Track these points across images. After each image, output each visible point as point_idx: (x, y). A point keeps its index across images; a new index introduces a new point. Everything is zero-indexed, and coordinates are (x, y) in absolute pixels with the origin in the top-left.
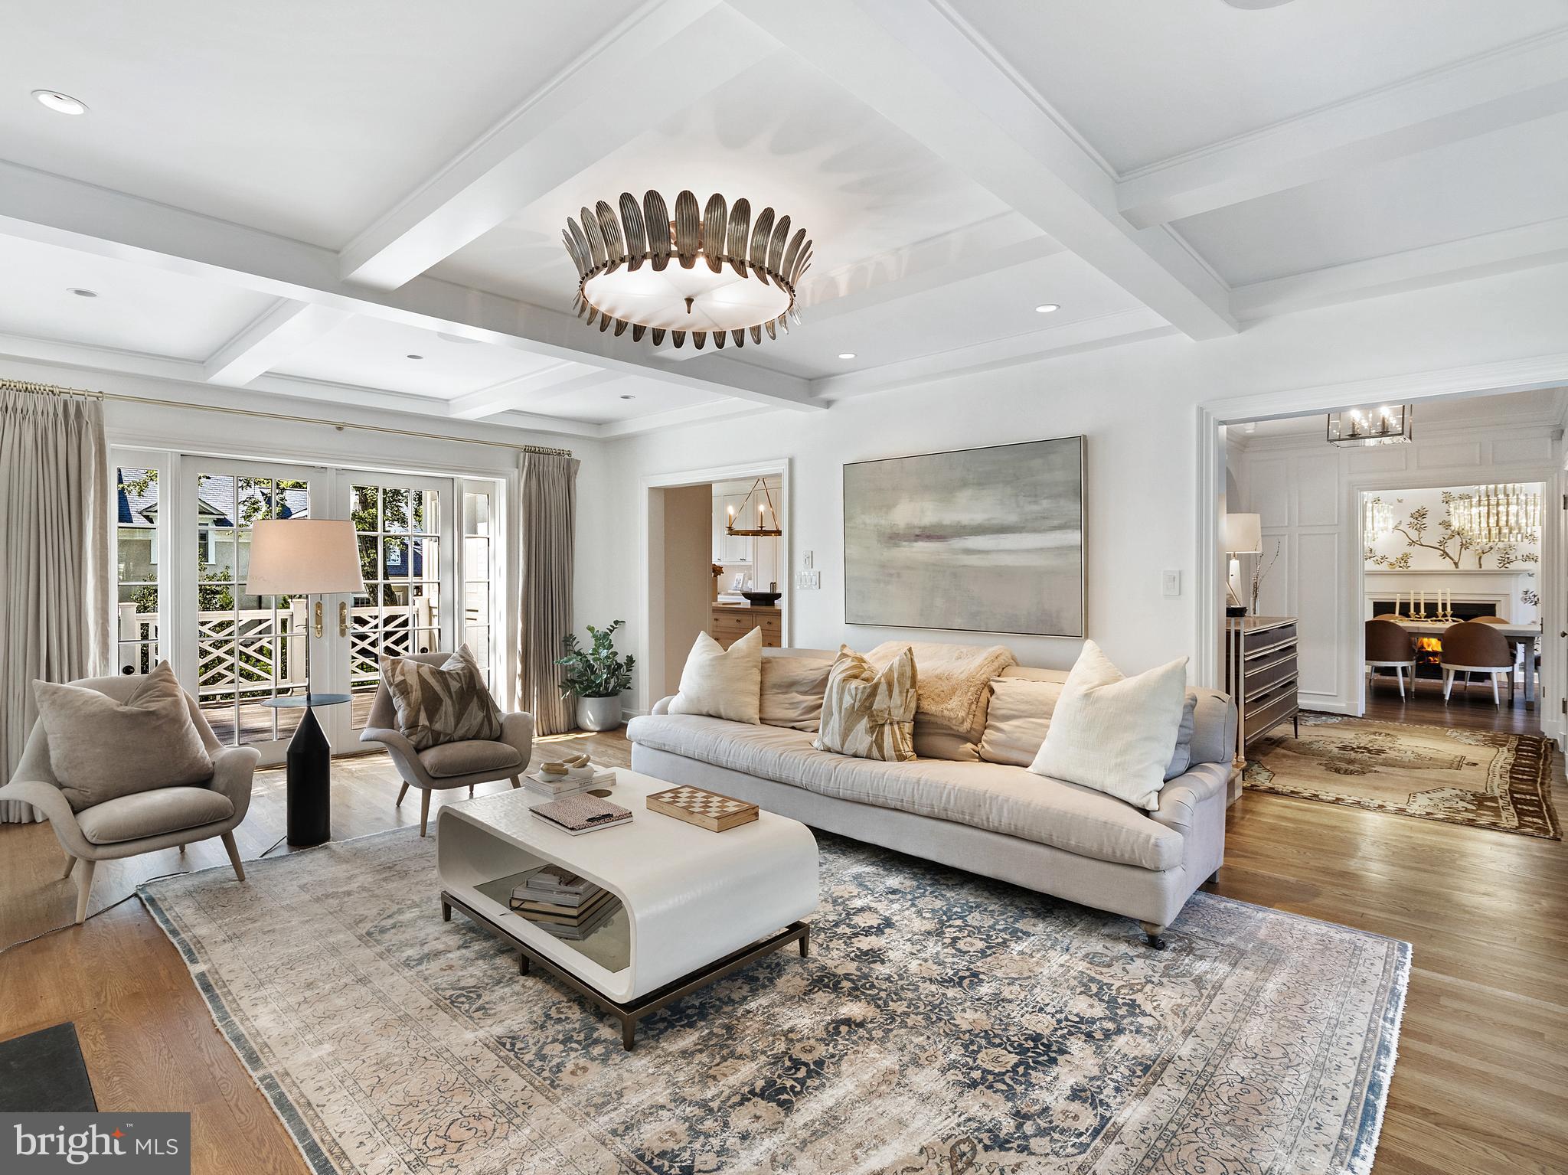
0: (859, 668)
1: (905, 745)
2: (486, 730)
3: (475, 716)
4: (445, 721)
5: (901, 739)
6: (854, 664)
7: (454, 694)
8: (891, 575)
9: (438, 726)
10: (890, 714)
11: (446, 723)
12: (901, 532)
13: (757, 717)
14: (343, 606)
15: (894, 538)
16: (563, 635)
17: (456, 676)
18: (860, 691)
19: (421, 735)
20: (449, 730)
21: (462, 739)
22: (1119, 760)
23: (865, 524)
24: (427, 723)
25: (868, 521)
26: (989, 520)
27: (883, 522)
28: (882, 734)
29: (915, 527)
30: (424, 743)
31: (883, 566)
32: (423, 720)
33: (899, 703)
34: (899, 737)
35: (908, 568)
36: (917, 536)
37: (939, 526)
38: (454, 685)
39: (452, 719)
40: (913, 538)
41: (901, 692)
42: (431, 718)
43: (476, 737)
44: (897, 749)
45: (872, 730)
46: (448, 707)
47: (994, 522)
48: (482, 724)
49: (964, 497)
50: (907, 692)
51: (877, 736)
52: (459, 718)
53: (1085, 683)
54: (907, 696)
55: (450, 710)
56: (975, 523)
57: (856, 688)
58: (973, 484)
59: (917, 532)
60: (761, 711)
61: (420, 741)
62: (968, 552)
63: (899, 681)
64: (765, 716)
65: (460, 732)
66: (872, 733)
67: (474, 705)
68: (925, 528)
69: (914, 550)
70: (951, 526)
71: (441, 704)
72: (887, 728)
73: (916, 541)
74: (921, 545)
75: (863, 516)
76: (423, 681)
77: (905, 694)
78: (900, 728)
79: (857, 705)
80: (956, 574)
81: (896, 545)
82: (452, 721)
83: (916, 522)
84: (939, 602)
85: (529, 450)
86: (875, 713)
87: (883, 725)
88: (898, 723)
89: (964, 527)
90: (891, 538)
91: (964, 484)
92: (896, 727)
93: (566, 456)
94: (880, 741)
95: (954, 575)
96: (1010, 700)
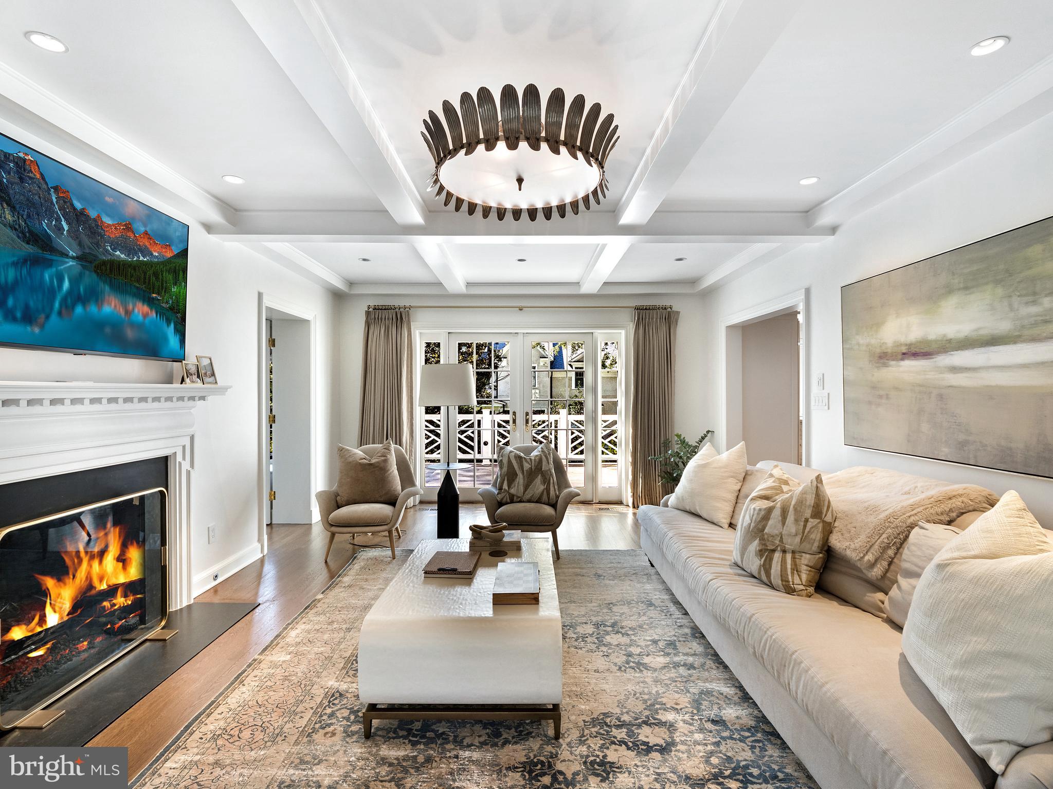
0: (776, 489)
1: (796, 577)
2: (545, 498)
3: (538, 486)
4: (518, 488)
5: (792, 569)
6: (774, 484)
7: (525, 472)
8: (881, 397)
9: (513, 491)
10: (781, 540)
11: (518, 490)
12: (889, 351)
13: (728, 521)
14: (527, 414)
15: (883, 357)
16: (662, 439)
17: (529, 461)
18: (756, 512)
19: (503, 495)
20: (520, 494)
21: (529, 501)
22: (956, 672)
23: (858, 344)
24: (507, 488)
25: (861, 342)
26: (976, 330)
27: (873, 341)
28: (771, 560)
29: (901, 345)
30: (504, 500)
31: (874, 388)
32: (505, 486)
33: (793, 530)
34: (789, 566)
35: (896, 389)
36: (904, 354)
37: (925, 342)
38: (527, 466)
39: (522, 488)
40: (900, 357)
41: (796, 521)
42: (509, 487)
43: (539, 501)
44: (784, 579)
45: (760, 553)
46: (520, 480)
47: (982, 332)
48: (543, 491)
49: (950, 305)
50: (806, 521)
51: (765, 561)
52: (526, 487)
53: (959, 550)
54: (805, 526)
55: (521, 481)
56: (962, 335)
57: (754, 509)
58: (959, 289)
59: (904, 349)
60: (732, 517)
61: (502, 499)
62: (954, 369)
63: (795, 509)
64: (733, 522)
65: (527, 497)
66: (761, 556)
67: (538, 480)
68: (910, 345)
69: (901, 369)
70: (936, 341)
71: (516, 477)
72: (777, 556)
73: (902, 359)
74: (909, 364)
75: (857, 337)
76: (509, 462)
77: (802, 524)
78: (794, 558)
79: (753, 525)
80: (942, 396)
81: (885, 365)
82: (522, 489)
83: (903, 339)
84: (925, 427)
85: (638, 309)
86: (766, 536)
87: (774, 551)
88: (793, 552)
89: (950, 341)
90: (880, 357)
91: (949, 291)
92: (789, 557)
93: (669, 309)
94: (768, 566)
95: (941, 397)
96: (919, 553)
